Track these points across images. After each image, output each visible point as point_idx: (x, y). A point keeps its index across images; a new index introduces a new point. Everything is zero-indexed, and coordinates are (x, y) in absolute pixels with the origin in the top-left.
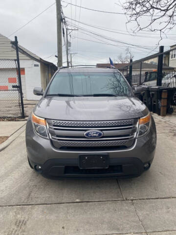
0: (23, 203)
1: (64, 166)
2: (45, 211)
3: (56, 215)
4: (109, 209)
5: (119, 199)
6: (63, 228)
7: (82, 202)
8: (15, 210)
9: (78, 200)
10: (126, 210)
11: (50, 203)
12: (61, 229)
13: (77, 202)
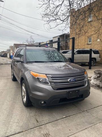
0: (37, 125)
1: (59, 99)
2: (53, 125)
3: (61, 126)
4: (81, 117)
5: (81, 112)
6: (70, 130)
7: (67, 117)
8: (37, 130)
9: (64, 117)
10: (88, 115)
11: (52, 121)
12: (69, 131)
13: (64, 118)
